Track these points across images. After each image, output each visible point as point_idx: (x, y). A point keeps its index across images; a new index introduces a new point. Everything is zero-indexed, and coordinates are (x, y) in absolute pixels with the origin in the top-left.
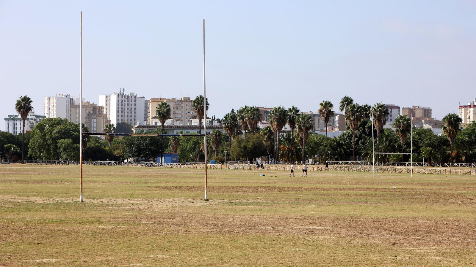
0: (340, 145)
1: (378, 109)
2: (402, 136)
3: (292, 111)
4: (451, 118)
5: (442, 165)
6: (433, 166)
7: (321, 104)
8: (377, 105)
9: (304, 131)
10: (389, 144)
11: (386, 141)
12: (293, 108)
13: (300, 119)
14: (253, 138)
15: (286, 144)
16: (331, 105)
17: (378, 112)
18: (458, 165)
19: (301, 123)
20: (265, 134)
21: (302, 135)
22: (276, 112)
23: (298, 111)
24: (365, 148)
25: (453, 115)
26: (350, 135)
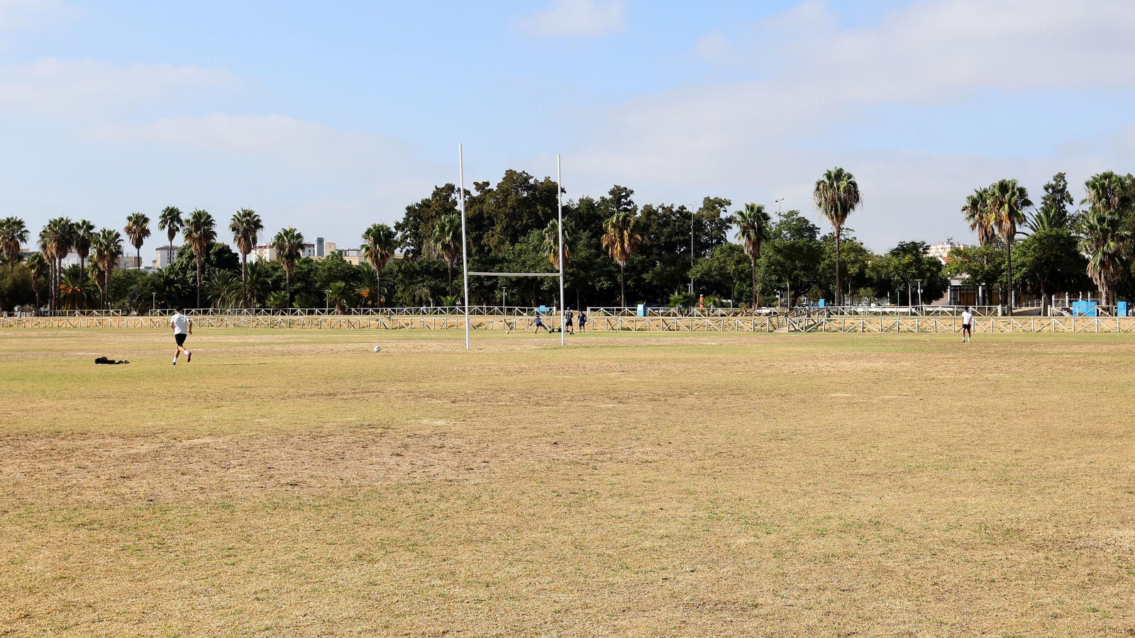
0: (169, 282)
1: (244, 220)
2: (287, 264)
3: (82, 228)
4: (378, 231)
5: (365, 311)
6: (349, 313)
7: (130, 219)
8: (241, 212)
9: (108, 258)
10: (257, 279)
11: (253, 274)
12: (84, 222)
13: (101, 239)
14: (12, 271)
15: (70, 283)
16: (146, 220)
17: (245, 224)
18: (394, 311)
19: (101, 245)
20: (32, 267)
21: (104, 265)
22: (55, 226)
23: (92, 227)
24: (211, 286)
25: (382, 227)
26: (183, 266)
